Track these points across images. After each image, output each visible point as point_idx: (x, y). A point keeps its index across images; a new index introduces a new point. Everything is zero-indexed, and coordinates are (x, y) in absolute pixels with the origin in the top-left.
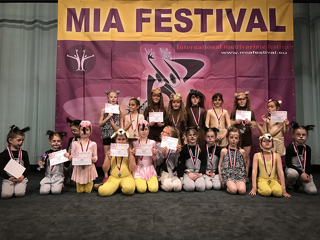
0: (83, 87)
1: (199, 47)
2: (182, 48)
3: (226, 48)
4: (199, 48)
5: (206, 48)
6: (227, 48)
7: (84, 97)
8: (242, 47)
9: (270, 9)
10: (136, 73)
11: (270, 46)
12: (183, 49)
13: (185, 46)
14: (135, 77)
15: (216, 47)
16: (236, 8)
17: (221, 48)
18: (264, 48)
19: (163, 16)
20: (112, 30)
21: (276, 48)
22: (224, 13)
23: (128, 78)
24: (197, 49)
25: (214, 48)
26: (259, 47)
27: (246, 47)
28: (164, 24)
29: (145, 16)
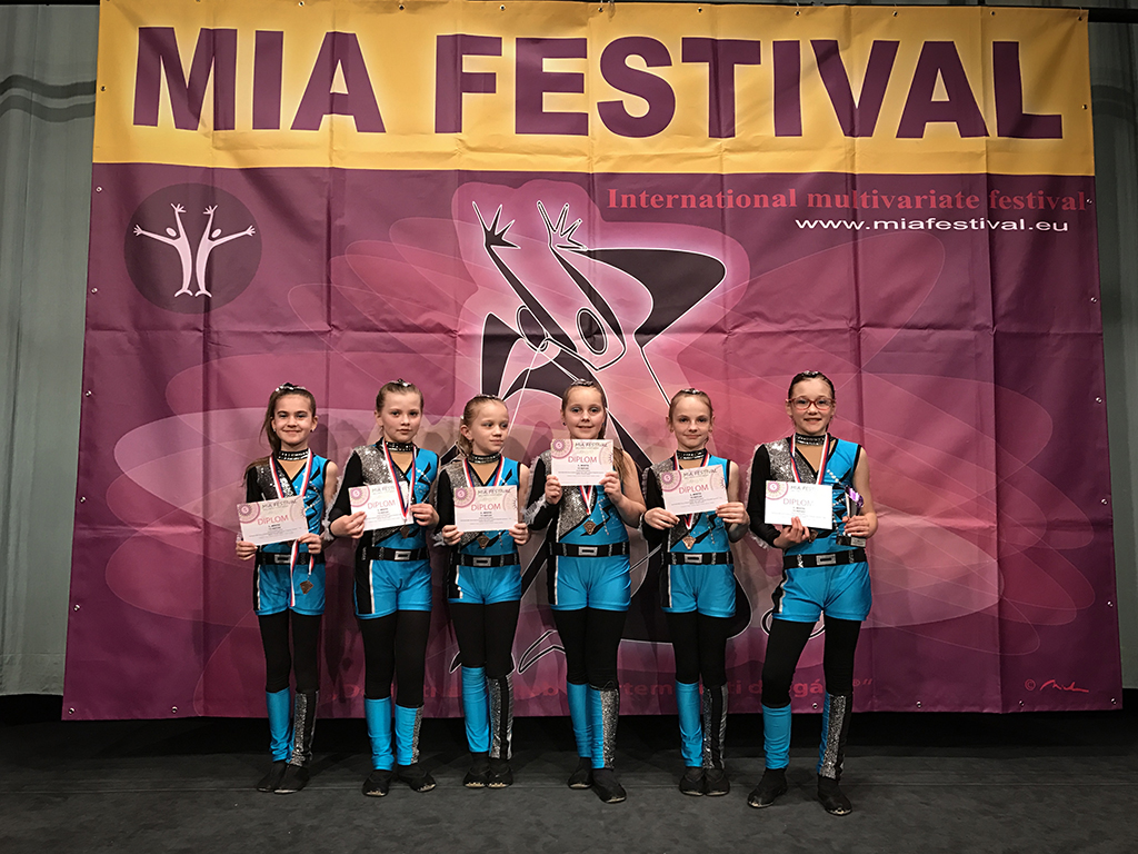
0: (201, 366)
1: (702, 198)
2: (629, 203)
3: (815, 203)
4: (702, 205)
5: (730, 205)
6: (819, 205)
7: (206, 409)
8: (881, 202)
9: (994, 43)
10: (434, 308)
11: (999, 196)
12: (633, 205)
13: (643, 196)
14: (430, 325)
15: (775, 198)
16: (856, 40)
17: (793, 204)
18: (972, 204)
19: (551, 65)
20: (332, 125)
21: (1022, 205)
22: (807, 56)
23: (402, 328)
24: (693, 205)
25: (766, 205)
26: (954, 203)
27: (900, 199)
28: (553, 102)
29: (472, 64)
